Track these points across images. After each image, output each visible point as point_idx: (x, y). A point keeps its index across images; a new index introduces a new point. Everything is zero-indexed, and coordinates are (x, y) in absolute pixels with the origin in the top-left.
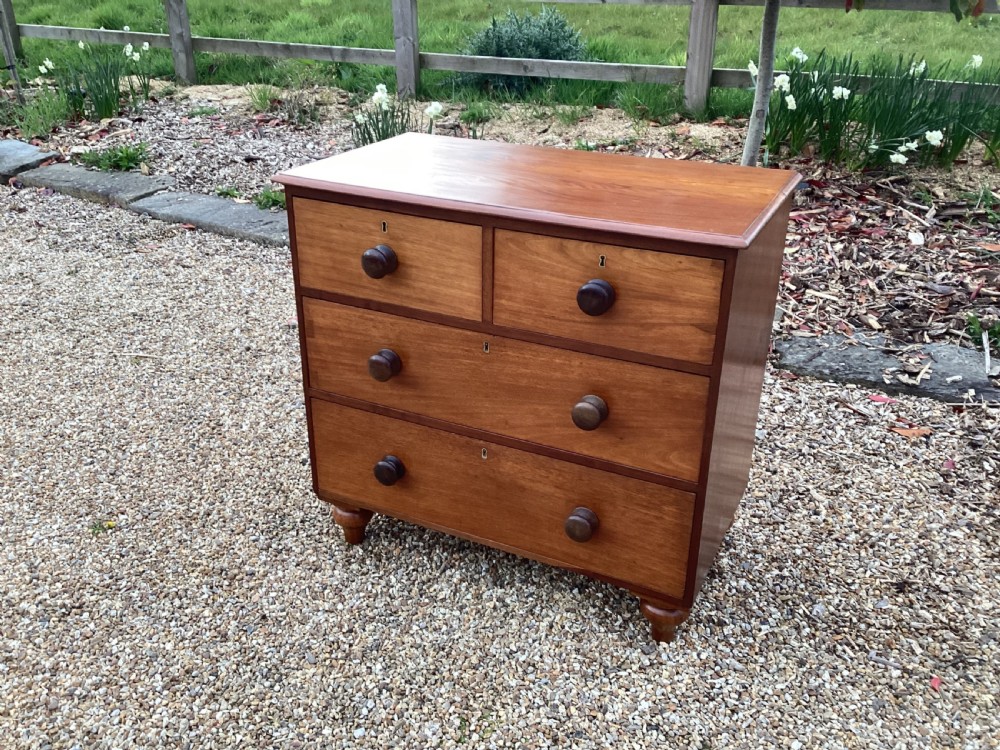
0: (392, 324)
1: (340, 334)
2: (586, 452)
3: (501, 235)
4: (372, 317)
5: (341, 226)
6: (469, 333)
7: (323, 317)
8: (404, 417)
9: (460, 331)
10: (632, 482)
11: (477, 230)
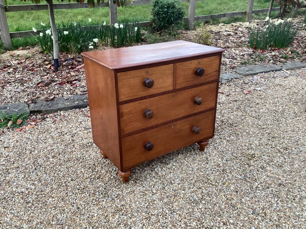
0: (148, 101)
1: (132, 112)
2: (195, 112)
3: (178, 64)
4: (142, 102)
5: (134, 77)
6: (170, 94)
7: (126, 109)
8: (152, 128)
9: (167, 95)
10: (204, 114)
11: (172, 65)
